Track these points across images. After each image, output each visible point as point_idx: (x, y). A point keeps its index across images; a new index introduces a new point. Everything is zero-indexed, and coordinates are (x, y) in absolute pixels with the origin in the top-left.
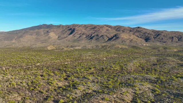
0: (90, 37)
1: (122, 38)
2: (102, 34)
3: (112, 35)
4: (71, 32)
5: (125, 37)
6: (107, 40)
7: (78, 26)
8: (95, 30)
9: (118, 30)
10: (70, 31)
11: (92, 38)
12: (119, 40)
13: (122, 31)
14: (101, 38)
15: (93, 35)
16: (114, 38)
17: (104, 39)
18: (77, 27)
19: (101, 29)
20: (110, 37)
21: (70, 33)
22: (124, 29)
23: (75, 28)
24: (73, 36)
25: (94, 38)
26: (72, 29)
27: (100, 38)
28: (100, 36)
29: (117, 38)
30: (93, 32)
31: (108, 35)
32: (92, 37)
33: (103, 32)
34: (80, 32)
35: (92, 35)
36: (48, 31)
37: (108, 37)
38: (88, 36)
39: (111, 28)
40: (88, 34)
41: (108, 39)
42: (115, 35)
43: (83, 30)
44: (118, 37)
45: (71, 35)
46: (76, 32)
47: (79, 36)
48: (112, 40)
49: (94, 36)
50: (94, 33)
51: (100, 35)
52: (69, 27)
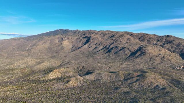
0: (108, 48)
1: (150, 54)
2: (123, 46)
3: (136, 48)
4: (86, 41)
5: (154, 53)
6: (129, 55)
7: (95, 33)
8: (114, 39)
9: (142, 38)
10: (86, 39)
11: (109, 51)
12: (146, 57)
13: (147, 40)
14: (122, 51)
15: (111, 46)
16: (139, 53)
17: (125, 53)
18: (93, 35)
19: (121, 38)
20: (133, 51)
21: (85, 41)
22: (149, 38)
23: (90, 36)
24: (88, 46)
25: (112, 51)
26: (88, 37)
27: (120, 51)
28: (120, 48)
29: (143, 53)
30: (112, 41)
31: (130, 48)
32: (110, 49)
33: (124, 42)
34: (96, 42)
35: (109, 46)
36: (62, 39)
37: (130, 51)
38: (106, 47)
39: (133, 36)
40: (105, 45)
41: (130, 53)
42: (140, 49)
43: (100, 39)
44: (144, 52)
45: (86, 45)
46: (92, 41)
47: (95, 46)
48: (136, 56)
49: (112, 48)
50: (112, 44)
51: (120, 47)
52: (84, 35)
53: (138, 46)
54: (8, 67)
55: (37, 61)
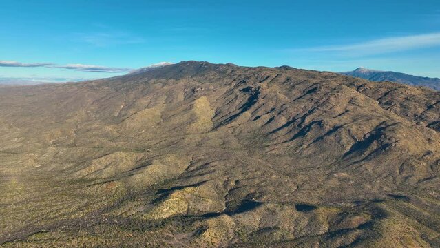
0: (300, 125)
1: (401, 150)
2: (335, 122)
3: (367, 128)
4: (249, 99)
5: (414, 149)
6: (348, 148)
7: (269, 80)
8: (316, 98)
10: (247, 96)
11: (303, 133)
12: (391, 160)
13: (401, 105)
14: (331, 137)
15: (308, 120)
16: (374, 145)
17: (339, 142)
18: (264, 85)
19: (332, 98)
20: (360, 137)
21: (246, 100)
22: (407, 99)
23: (259, 88)
24: (253, 114)
25: (310, 134)
26: (253, 89)
27: (328, 137)
28: (328, 128)
29: (385, 148)
30: (310, 106)
31: (354, 128)
32: (305, 128)
33: (339, 110)
34: (271, 104)
35: (303, 119)
36: (193, 90)
37: (353, 138)
38: (294, 120)
39: (364, 92)
40: (294, 113)
41: (352, 142)
42: (378, 133)
43: (282, 97)
44: (387, 145)
45: (248, 113)
46: (261, 101)
47: (268, 117)
48: (366, 153)
49: (309, 126)
50: (311, 112)
51: (330, 123)
52: (245, 82)
53: (375, 123)
54: (78, 173)
55: (137, 158)
